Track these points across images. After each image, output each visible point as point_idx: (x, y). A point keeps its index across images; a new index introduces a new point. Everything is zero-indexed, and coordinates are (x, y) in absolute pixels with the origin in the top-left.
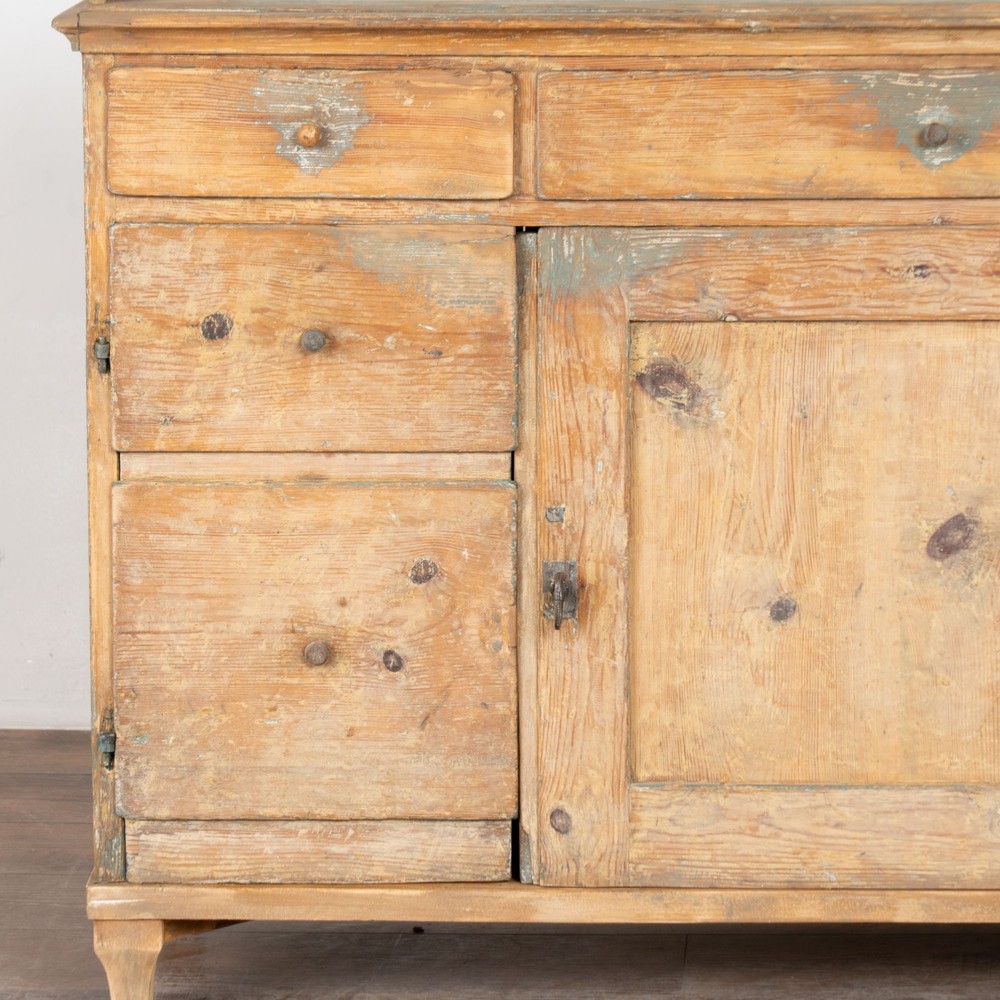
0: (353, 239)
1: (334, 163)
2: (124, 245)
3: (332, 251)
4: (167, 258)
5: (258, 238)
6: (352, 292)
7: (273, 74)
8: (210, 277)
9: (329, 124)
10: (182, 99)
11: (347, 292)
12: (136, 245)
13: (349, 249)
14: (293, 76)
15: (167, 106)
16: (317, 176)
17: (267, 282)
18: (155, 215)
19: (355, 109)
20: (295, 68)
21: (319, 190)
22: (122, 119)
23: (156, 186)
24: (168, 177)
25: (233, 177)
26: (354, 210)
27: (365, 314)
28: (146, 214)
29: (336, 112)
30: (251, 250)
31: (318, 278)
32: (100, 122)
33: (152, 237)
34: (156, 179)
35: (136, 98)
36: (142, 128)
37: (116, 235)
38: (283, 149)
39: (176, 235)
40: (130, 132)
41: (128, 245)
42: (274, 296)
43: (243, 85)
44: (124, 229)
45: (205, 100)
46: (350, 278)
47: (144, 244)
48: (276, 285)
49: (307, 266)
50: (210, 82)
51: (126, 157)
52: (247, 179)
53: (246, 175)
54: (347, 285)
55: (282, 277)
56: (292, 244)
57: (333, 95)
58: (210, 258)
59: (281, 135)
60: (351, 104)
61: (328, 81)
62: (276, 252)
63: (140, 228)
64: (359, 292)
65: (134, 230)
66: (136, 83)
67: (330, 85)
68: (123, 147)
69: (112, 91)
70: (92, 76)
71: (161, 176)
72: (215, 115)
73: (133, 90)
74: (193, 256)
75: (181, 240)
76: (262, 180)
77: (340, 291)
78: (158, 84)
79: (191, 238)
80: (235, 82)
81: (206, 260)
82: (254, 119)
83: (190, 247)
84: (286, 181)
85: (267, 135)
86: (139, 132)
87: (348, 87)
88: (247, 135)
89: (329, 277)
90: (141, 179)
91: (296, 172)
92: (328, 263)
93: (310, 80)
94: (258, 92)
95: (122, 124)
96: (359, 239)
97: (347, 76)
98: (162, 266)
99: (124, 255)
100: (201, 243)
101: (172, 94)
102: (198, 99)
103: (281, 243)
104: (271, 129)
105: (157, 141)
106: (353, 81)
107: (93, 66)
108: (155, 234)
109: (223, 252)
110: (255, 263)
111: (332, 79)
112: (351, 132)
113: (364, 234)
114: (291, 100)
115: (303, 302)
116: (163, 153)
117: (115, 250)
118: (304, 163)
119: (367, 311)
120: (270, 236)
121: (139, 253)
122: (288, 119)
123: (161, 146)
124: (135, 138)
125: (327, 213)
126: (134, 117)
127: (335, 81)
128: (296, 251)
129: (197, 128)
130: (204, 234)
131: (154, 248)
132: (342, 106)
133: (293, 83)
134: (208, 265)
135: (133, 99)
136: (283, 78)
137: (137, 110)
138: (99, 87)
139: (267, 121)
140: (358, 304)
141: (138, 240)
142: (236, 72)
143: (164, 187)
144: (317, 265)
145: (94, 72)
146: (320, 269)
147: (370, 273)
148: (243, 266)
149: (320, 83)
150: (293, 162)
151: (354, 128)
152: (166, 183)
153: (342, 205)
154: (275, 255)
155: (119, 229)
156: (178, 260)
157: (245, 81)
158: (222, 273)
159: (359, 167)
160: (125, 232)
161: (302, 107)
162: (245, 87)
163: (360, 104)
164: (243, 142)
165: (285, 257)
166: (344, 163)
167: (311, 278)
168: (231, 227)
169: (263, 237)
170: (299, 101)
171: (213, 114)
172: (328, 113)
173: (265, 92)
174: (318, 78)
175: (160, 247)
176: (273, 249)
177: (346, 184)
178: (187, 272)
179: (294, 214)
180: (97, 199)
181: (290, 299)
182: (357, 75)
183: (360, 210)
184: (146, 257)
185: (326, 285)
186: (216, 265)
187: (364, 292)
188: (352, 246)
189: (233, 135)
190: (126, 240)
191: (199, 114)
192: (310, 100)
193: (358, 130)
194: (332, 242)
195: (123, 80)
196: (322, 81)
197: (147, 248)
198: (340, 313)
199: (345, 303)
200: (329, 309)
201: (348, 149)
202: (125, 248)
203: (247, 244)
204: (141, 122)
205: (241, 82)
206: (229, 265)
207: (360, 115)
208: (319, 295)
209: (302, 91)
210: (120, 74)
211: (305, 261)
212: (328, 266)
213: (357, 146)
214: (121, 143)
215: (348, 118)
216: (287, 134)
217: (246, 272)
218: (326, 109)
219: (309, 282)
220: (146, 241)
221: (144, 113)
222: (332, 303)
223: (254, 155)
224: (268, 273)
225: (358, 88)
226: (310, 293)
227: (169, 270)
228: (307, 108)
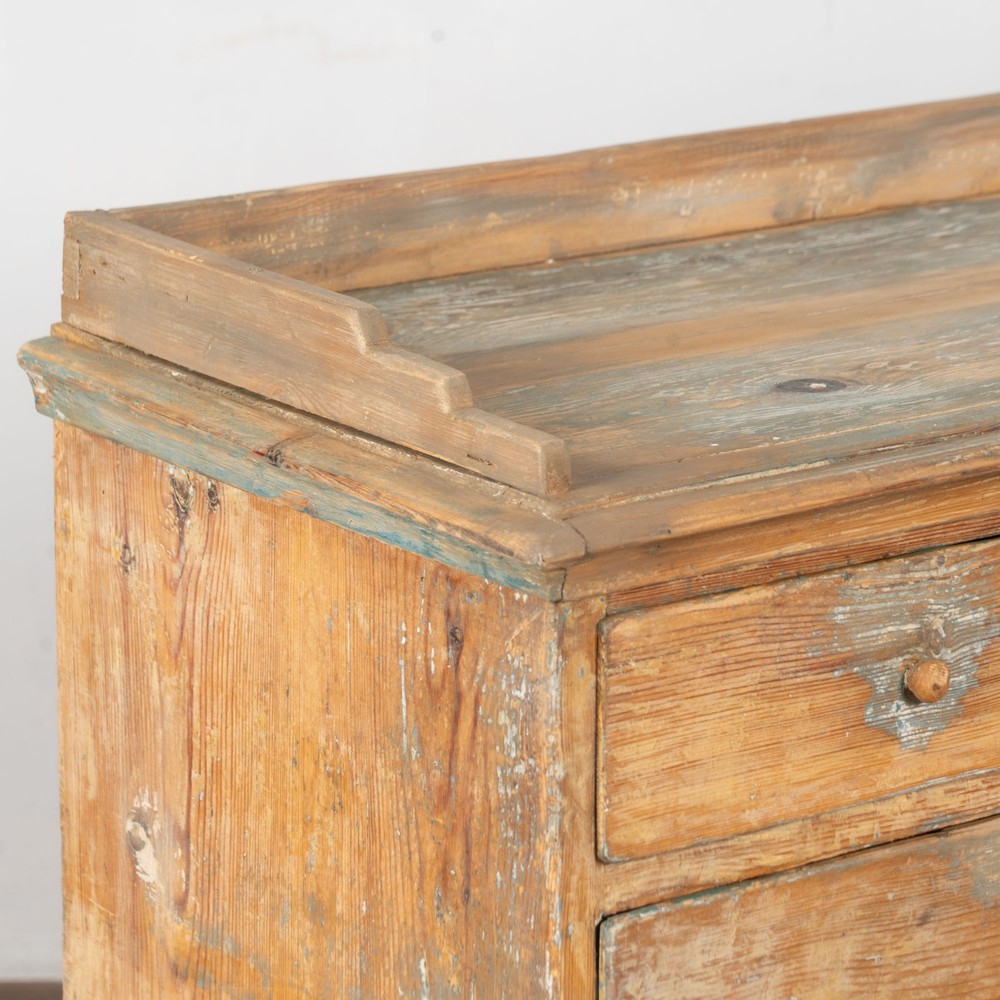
0: (972, 851)
1: (949, 720)
2: (631, 957)
3: (943, 883)
4: (697, 963)
5: (834, 887)
6: (968, 947)
7: (864, 575)
8: (763, 980)
9: (943, 651)
10: (724, 654)
11: (963, 950)
12: (651, 951)
13: (967, 872)
14: (891, 573)
15: (700, 674)
16: (922, 750)
17: (847, 965)
18: (666, 884)
19: (981, 615)
20: (887, 558)
21: (927, 775)
22: (629, 716)
23: (682, 831)
24: (702, 809)
25: (800, 783)
26: (962, 798)
27: (987, 982)
28: (652, 887)
29: (955, 625)
30: (824, 914)
31: (923, 936)
32: (582, 728)
33: (675, 930)
34: (682, 818)
35: (651, 669)
36: (660, 724)
37: (619, 942)
38: (877, 713)
39: (711, 917)
40: (642, 737)
41: (638, 957)
42: (856, 988)
43: (817, 606)
44: (631, 927)
45: (760, 648)
46: (966, 924)
47: (664, 948)
48: (861, 967)
49: (905, 919)
50: (767, 612)
51: (634, 786)
52: (822, 782)
53: (821, 775)
54: (962, 939)
55: (869, 950)
56: (884, 885)
57: (949, 595)
58: (763, 946)
59: (873, 687)
60: (975, 606)
61: (942, 571)
62: (862, 907)
63: (657, 918)
64: (978, 945)
65: (649, 924)
66: (652, 641)
67: (945, 578)
68: (630, 768)
69: (612, 665)
70: (570, 641)
71: (690, 811)
72: (774, 674)
73: (647, 654)
74: (738, 949)
75: (718, 924)
76: (844, 779)
77: (951, 951)
78: (687, 634)
79: (735, 915)
80: (805, 605)
81: (758, 951)
82: (832, 667)
83: (733, 933)
84: (880, 771)
85: (851, 693)
86: (656, 734)
87: (974, 576)
88: (822, 699)
89: (936, 929)
90: (659, 823)
91: (894, 750)
92: (935, 905)
93: (917, 575)
94: (840, 615)
95: (628, 725)
96: (980, 850)
97: (971, 556)
98: (689, 981)
99: (631, 977)
100: (751, 921)
101: (710, 647)
102: (749, 649)
103: (867, 886)
104: (860, 680)
105: (684, 744)
106: (979, 563)
107: (571, 623)
108: (680, 923)
109: (784, 929)
110: (830, 936)
111: (948, 566)
112: (975, 658)
113: (986, 839)
114: (888, 618)
115: (898, 986)
116: (693, 764)
117: (617, 971)
118: (906, 730)
119: (988, 976)
120: (853, 880)
121: (655, 966)
122: (883, 655)
123: (690, 754)
124: (648, 747)
125: (923, 814)
126: (648, 706)
127: (954, 568)
128: (890, 896)
129: (747, 705)
130: (755, 902)
131: (678, 950)
132: (963, 613)
133: (892, 585)
134: (759, 960)
135: (647, 672)
136: (879, 581)
137: (653, 694)
138: (582, 662)
139: (849, 666)
140: (978, 966)
141: (652, 943)
142: (807, 584)
143: (694, 829)
144: (920, 913)
145: (571, 632)
146: (924, 920)
147: (995, 907)
148: (812, 946)
149: (933, 578)
150: (888, 734)
151: (978, 651)
152: (698, 821)
153: (947, 792)
154: (860, 913)
155: (623, 930)
156: (715, 963)
157: (821, 599)
158: (780, 968)
159: (984, 718)
160: (633, 932)
161: (904, 628)
162: (820, 611)
163: (987, 603)
164: (815, 714)
165: (876, 912)
166: (964, 716)
167: (911, 939)
168: (795, 878)
169: (843, 883)
170: (899, 618)
171: (771, 672)
172: (941, 631)
173: (851, 612)
174: (929, 570)
175: (688, 946)
176: (858, 902)
177: (967, 754)
178: (728, 980)
179: (877, 826)
180: (574, 878)
181: (880, 988)
182: (985, 551)
183: (971, 796)
184: (664, 971)
185: (932, 947)
186: (772, 957)
187: (986, 944)
188: (969, 865)
189: (802, 705)
190: (634, 948)
191: (750, 678)
192: (917, 613)
193: (986, 652)
194: (943, 866)
195: (632, 639)
196: (934, 574)
197: (667, 951)
198: (951, 990)
199: (958, 970)
200: (935, 987)
201: (970, 689)
202: (633, 963)
203: (818, 903)
204: (657, 714)
205: (814, 602)
206: (790, 952)
207: (987, 623)
208: (921, 967)
209: (905, 598)
210: (627, 628)
211: (904, 910)
212: (936, 911)
213: (982, 682)
214: (626, 763)
215: (971, 631)
216: (882, 683)
217: (818, 956)
218: (938, 624)
219: (908, 947)
220: (665, 941)
221: (662, 695)
222: (940, 976)
223: (834, 733)
224: (848, 948)
225: (988, 575)
226: (909, 967)
227: (701, 985)
228: (911, 627)
